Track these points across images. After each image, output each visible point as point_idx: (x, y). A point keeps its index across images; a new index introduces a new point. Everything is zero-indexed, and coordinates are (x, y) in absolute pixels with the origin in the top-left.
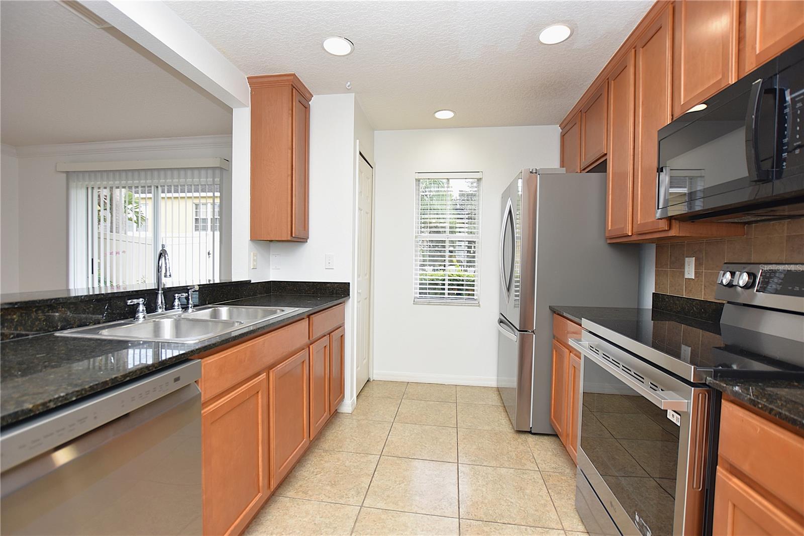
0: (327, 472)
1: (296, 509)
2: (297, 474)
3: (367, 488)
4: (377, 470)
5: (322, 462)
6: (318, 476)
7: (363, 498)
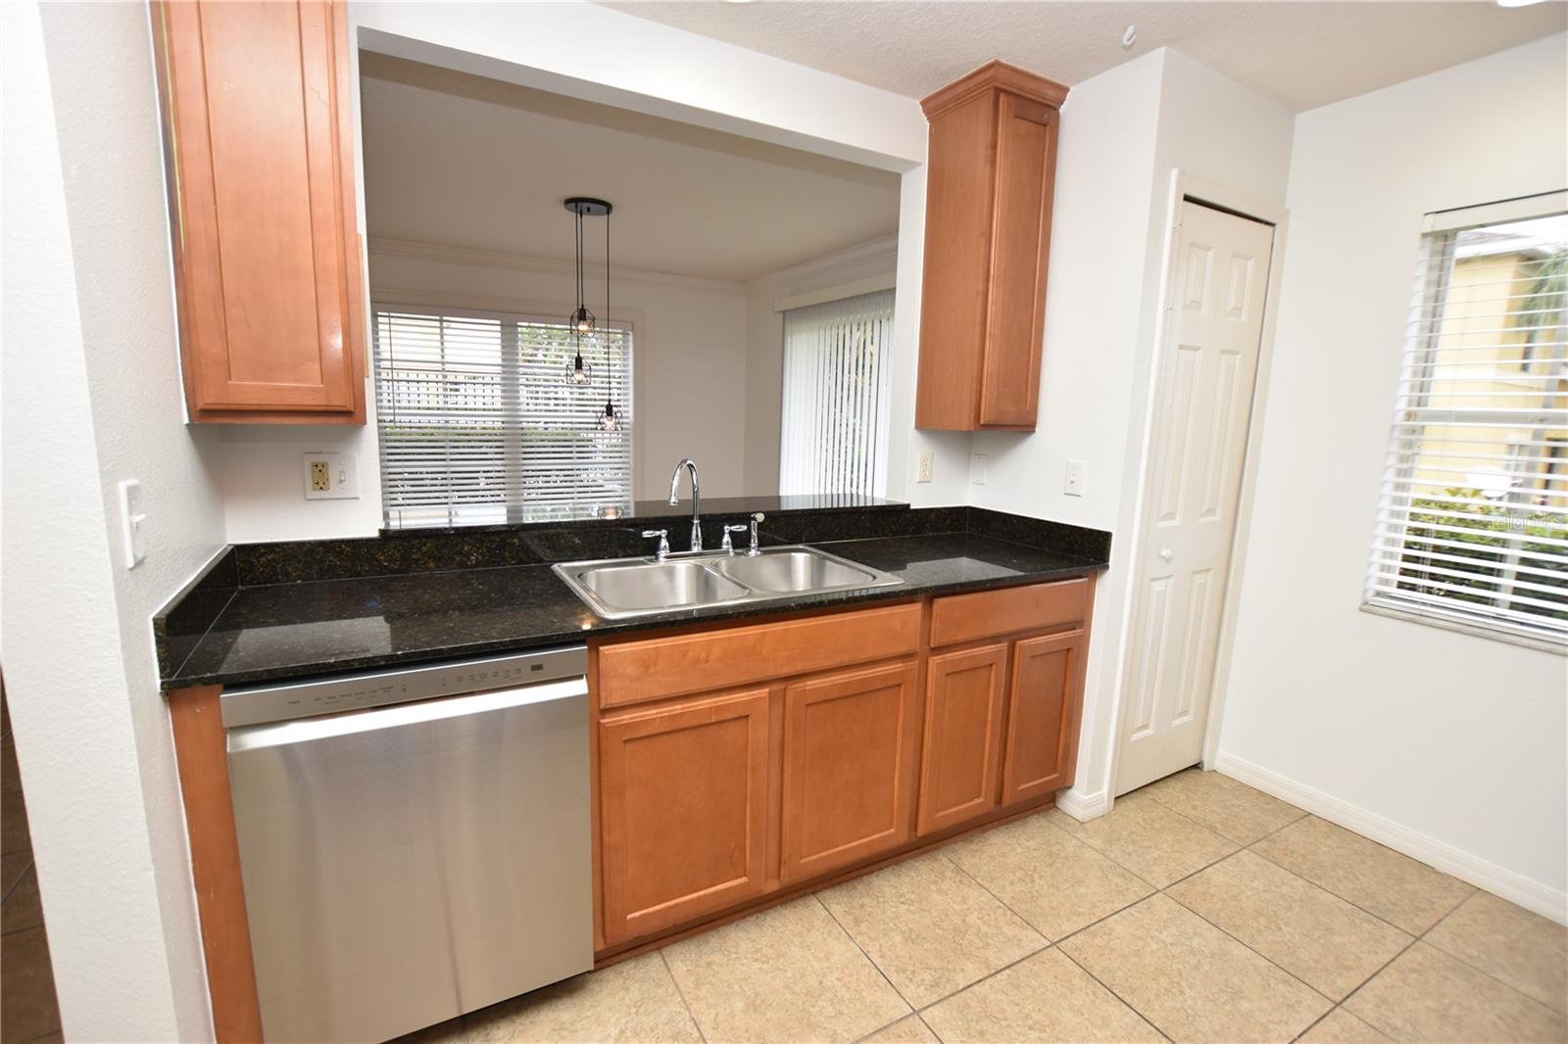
0: (923, 910)
1: (820, 938)
2: (877, 883)
3: (961, 987)
4: (1014, 967)
5: (933, 887)
6: (904, 908)
7: (934, 1001)
